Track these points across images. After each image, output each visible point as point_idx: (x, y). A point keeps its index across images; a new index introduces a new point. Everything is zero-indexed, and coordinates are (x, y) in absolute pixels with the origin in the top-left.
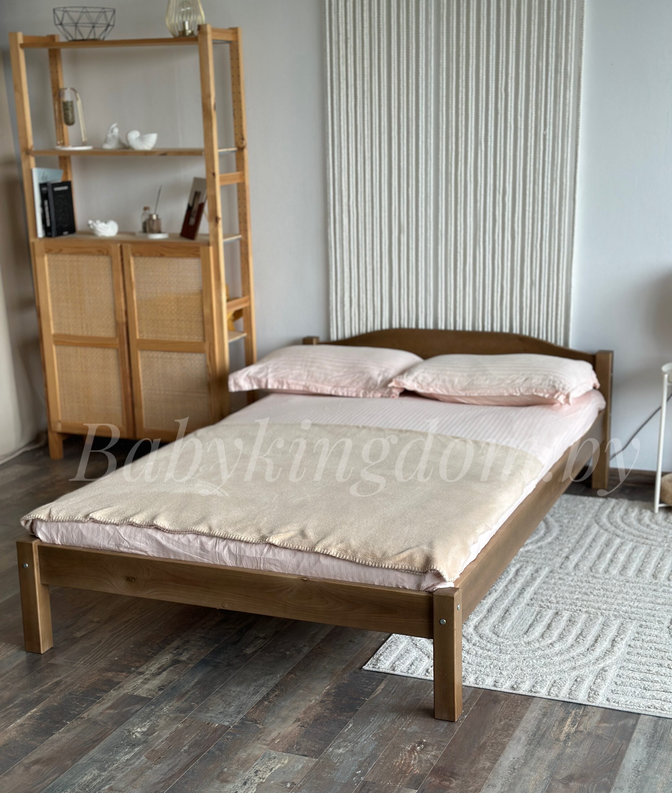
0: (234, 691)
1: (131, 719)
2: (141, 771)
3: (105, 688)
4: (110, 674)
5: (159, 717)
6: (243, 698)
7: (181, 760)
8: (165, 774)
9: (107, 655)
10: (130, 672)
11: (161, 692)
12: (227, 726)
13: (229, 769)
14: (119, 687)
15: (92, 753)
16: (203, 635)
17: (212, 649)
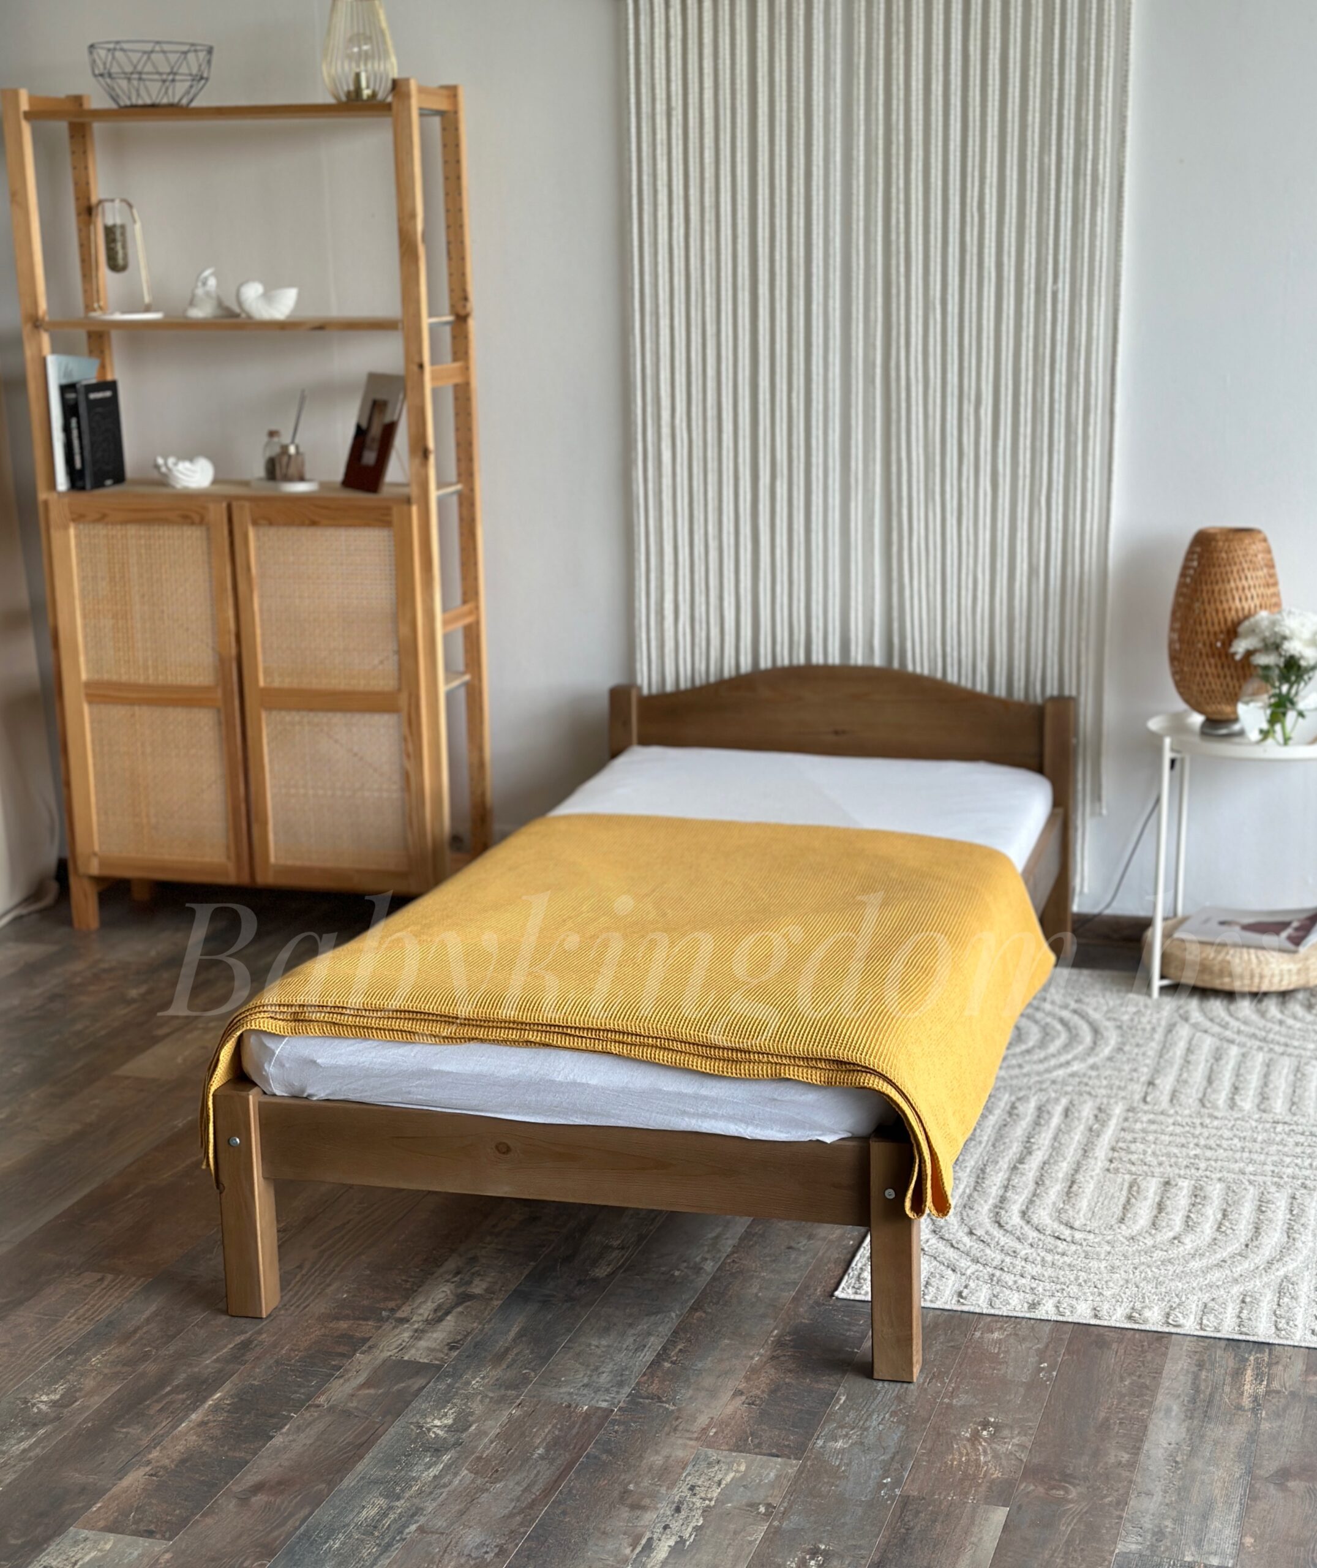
0: (597, 1347)
1: (414, 1404)
2: (470, 1497)
3: (341, 1349)
4: (344, 1325)
5: (467, 1397)
6: (621, 1357)
7: (539, 1472)
8: (518, 1500)
9: (323, 1289)
10: (381, 1320)
11: (455, 1354)
12: (605, 1410)
13: (637, 1484)
14: (370, 1347)
15: (360, 1467)
16: (500, 1247)
17: (526, 1272)
